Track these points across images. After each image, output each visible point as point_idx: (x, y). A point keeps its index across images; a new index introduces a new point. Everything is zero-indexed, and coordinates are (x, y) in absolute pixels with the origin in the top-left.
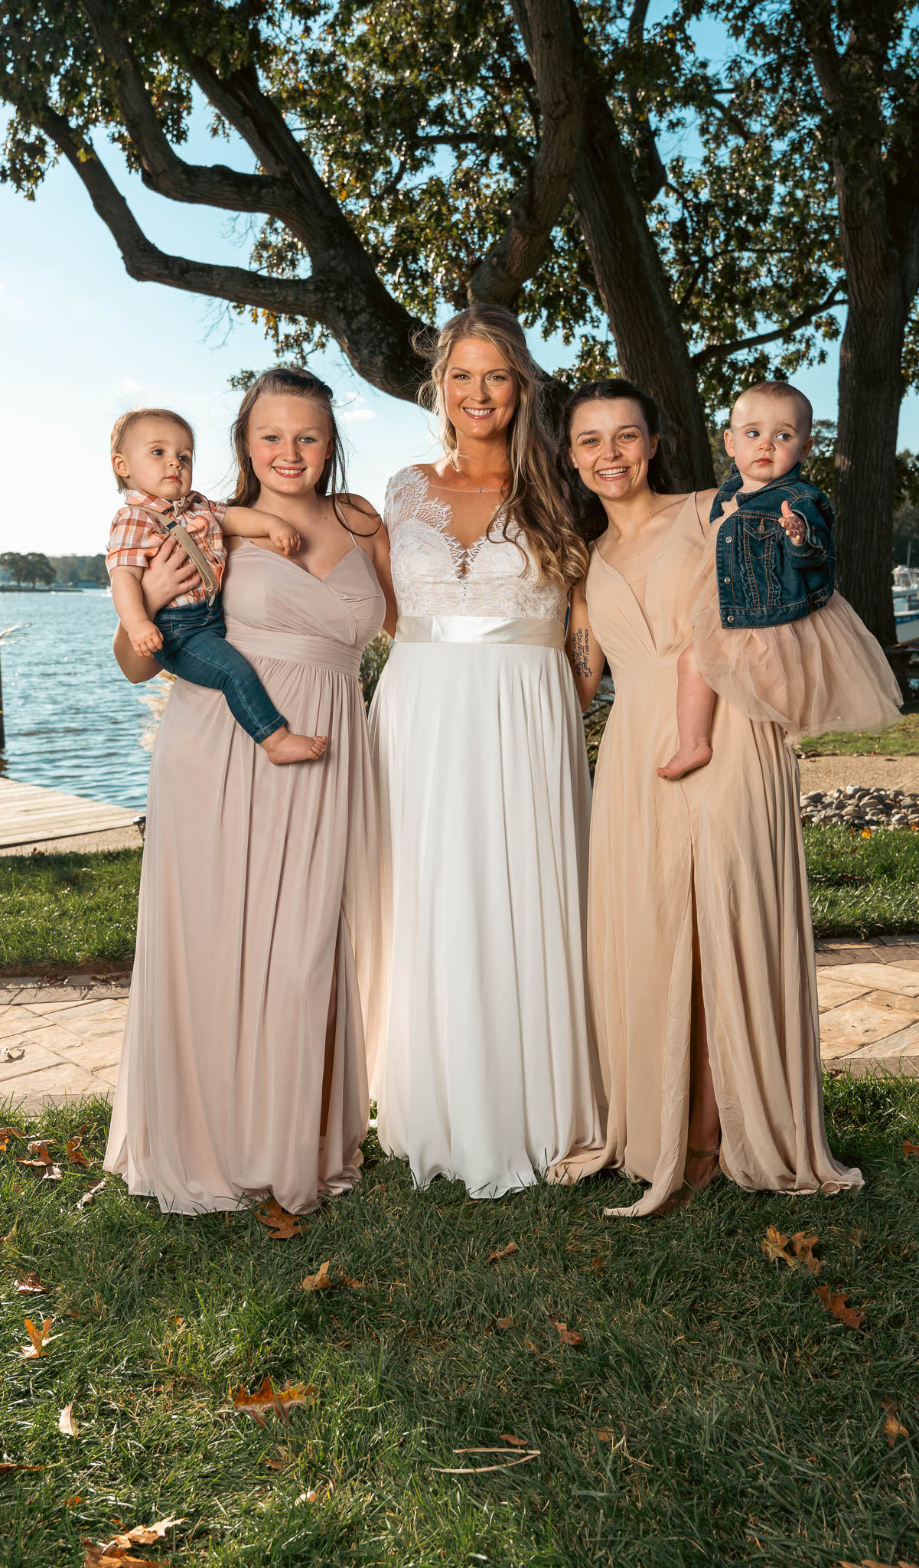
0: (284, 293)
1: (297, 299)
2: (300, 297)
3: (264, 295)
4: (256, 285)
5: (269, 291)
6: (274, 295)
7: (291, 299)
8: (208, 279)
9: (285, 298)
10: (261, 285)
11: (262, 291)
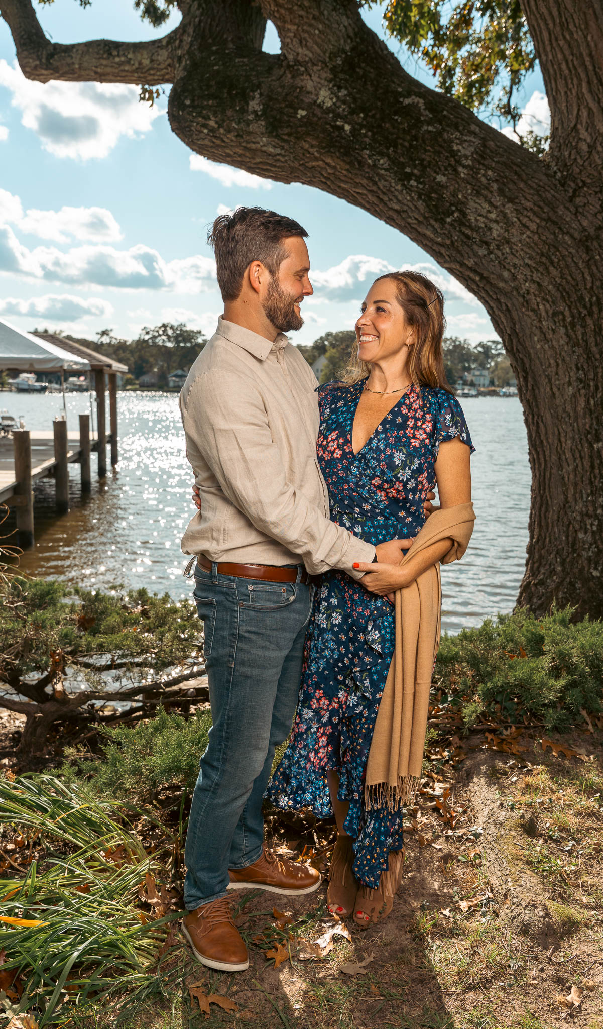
0: (139, 57)
1: (152, 61)
2: (154, 58)
3: (121, 64)
4: (110, 54)
5: (123, 59)
6: (128, 61)
7: (146, 62)
8: (69, 60)
9: (140, 63)
10: (115, 53)
11: (117, 60)
